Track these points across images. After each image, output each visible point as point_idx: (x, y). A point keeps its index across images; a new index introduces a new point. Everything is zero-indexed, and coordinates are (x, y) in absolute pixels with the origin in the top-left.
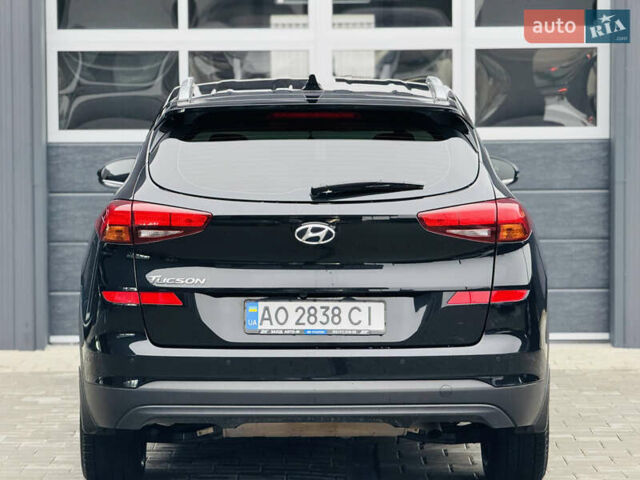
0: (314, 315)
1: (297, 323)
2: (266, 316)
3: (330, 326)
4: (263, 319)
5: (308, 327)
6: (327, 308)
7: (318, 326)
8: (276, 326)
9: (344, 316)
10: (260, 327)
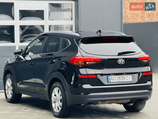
0: (120, 78)
1: (117, 80)
2: (112, 79)
3: (123, 80)
4: (111, 79)
5: (119, 81)
6: (122, 77)
7: (121, 80)
8: (114, 81)
9: (125, 78)
10: (111, 81)
